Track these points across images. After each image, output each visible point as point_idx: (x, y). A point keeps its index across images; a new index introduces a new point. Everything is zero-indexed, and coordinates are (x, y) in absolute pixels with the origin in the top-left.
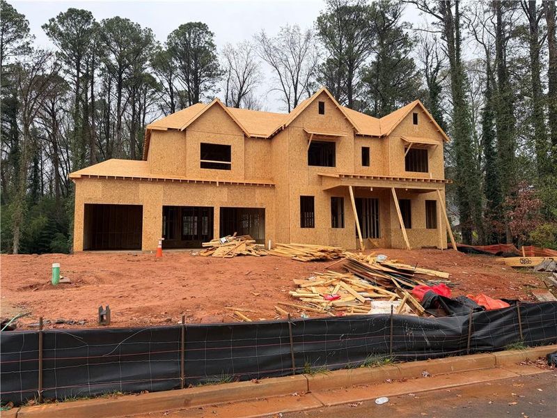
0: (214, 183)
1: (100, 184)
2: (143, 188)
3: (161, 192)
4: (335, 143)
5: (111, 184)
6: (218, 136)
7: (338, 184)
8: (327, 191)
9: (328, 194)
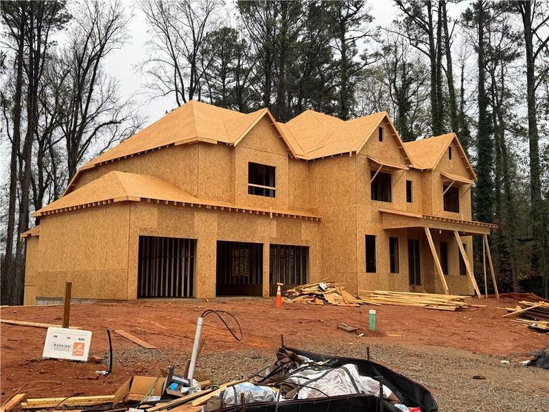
0: (268, 214)
1: (155, 211)
2: (199, 217)
3: (216, 223)
4: (390, 175)
5: (167, 211)
6: (265, 154)
7: (412, 225)
8: (387, 231)
9: (387, 234)
